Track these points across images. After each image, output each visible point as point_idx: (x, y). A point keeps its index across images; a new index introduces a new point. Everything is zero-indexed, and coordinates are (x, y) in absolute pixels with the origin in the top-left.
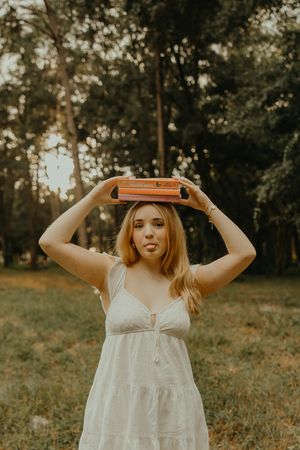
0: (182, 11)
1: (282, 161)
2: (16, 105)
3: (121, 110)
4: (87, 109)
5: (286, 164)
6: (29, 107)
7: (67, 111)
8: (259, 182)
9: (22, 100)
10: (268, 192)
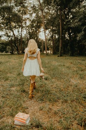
0: (65, 3)
1: (82, 32)
2: (35, 23)
3: (54, 23)
4: (47, 23)
5: (83, 32)
6: (37, 23)
7: (44, 24)
8: (78, 36)
9: (36, 22)
10: (79, 38)
